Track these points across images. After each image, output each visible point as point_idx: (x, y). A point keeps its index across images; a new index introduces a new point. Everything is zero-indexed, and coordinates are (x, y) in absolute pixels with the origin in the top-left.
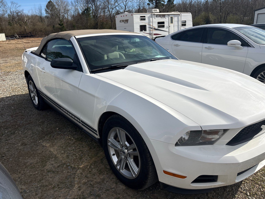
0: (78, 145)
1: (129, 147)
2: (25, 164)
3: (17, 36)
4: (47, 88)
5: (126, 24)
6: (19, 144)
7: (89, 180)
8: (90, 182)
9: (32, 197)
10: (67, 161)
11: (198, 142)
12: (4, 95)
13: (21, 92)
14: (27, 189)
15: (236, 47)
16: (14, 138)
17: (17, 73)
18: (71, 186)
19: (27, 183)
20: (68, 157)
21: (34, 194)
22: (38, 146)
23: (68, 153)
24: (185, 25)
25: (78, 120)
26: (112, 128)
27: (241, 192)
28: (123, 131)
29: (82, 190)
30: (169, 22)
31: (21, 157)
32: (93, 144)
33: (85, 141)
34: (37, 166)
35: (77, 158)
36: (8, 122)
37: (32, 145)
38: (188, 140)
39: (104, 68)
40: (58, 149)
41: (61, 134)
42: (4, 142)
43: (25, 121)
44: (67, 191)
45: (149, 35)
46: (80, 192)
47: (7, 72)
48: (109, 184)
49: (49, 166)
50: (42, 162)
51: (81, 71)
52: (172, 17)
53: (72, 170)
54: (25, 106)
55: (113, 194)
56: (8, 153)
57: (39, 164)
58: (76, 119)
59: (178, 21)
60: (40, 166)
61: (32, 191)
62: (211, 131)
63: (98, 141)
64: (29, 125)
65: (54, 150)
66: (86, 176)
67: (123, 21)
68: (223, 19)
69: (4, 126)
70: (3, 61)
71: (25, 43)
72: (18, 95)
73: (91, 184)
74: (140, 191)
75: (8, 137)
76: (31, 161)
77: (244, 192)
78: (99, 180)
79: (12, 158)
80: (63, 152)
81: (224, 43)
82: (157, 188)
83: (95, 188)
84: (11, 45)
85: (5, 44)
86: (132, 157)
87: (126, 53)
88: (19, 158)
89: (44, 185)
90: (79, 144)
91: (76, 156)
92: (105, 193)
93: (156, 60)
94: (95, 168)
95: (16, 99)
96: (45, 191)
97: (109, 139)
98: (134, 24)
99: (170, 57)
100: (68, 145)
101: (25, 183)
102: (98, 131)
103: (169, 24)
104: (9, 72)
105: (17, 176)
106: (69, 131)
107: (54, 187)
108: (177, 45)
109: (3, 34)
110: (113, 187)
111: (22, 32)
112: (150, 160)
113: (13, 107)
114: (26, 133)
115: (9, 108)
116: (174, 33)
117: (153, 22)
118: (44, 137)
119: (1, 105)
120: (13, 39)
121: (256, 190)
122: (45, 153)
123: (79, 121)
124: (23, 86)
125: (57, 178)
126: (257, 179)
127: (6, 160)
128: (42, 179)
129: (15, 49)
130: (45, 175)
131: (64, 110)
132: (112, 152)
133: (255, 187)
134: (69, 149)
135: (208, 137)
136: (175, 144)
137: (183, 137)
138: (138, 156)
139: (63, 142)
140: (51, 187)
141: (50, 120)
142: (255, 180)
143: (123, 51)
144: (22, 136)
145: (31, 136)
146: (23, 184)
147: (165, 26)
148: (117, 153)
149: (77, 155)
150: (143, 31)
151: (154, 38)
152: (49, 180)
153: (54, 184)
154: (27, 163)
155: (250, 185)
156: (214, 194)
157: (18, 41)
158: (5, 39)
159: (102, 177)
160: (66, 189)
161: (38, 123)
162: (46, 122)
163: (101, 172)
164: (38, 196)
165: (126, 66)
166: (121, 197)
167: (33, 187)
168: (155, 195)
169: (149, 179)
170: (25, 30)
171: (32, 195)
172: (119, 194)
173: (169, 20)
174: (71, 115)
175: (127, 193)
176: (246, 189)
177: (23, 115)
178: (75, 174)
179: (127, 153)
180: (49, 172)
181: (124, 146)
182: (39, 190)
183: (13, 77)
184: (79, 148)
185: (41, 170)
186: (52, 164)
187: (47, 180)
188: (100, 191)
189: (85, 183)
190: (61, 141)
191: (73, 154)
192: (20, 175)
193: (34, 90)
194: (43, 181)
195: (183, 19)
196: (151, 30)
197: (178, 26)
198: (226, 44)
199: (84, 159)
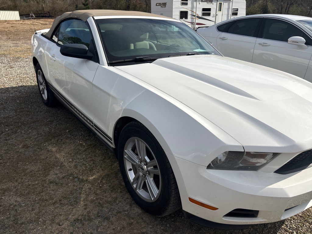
0: (89, 153)
1: (149, 162)
2: (24, 170)
3: (33, 15)
4: (57, 81)
5: (164, 9)
6: (20, 146)
7: (98, 197)
8: (99, 200)
9: (28, 212)
10: (74, 172)
11: (237, 166)
12: (10, 84)
13: (30, 83)
14: (23, 202)
15: (298, 46)
16: (15, 138)
17: (27, 59)
18: (76, 203)
19: (24, 194)
20: (76, 166)
21: (30, 209)
22: (42, 150)
23: (76, 161)
24: (236, 14)
25: (90, 122)
26: (130, 137)
27: (286, 231)
28: (144, 143)
29: (88, 210)
30: (216, 9)
31: (21, 162)
32: (108, 154)
33: (99, 148)
34: (38, 175)
35: (87, 169)
36: (11, 118)
37: (35, 148)
38: (224, 162)
39: (126, 60)
40: (66, 156)
41: (72, 138)
42: (2, 142)
43: (31, 119)
44: (70, 209)
45: (190, 24)
46: (86, 212)
47: (17, 58)
48: (122, 205)
49: (52, 176)
50: (45, 170)
51: (97, 62)
52: (221, 3)
53: (80, 183)
54: (33, 100)
55: (125, 217)
56: (5, 155)
57: (41, 172)
58: (89, 121)
59: (228, 9)
60: (42, 175)
61: (28, 205)
62: (256, 153)
63: (112, 151)
64: (35, 123)
65: (61, 157)
66: (94, 193)
67: (160, 4)
68: (284, 10)
69: (5, 123)
70: (14, 44)
71: (41, 24)
72: (26, 86)
73: (99, 203)
74: (159, 218)
75: (8, 137)
76: (33, 168)
77: (290, 230)
78: (110, 199)
79: (10, 162)
80: (71, 160)
81: (284, 39)
82: (180, 215)
83: (105, 208)
84: (25, 26)
85: (19, 24)
86: (152, 175)
87: (158, 43)
88: (18, 163)
89: (43, 199)
90: (91, 151)
91: (86, 167)
92: (115, 215)
93: (194, 54)
94: (107, 184)
95: (23, 91)
96: (43, 207)
97: (125, 151)
98: (173, 9)
99: (213, 52)
100: (78, 152)
101: (21, 195)
102: (113, 139)
103: (216, 12)
104: (18, 58)
105: (13, 185)
106: (81, 135)
107: (55, 202)
108: (223, 39)
109: (17, 12)
110: (126, 209)
111: (40, 10)
112: (173, 183)
113: (18, 100)
114: (30, 133)
115: (14, 101)
116: (222, 22)
117: (197, 8)
118: (51, 140)
119: (5, 97)
120: (28, 19)
121: (305, 230)
122: (50, 159)
123: (92, 124)
124: (33, 76)
125: (60, 191)
126: (308, 215)
127: (2, 164)
128: (42, 192)
129: (28, 31)
130: (46, 187)
131: (75, 109)
132: (128, 166)
133: (305, 226)
134: (79, 157)
135: (251, 161)
136: (207, 167)
137: (219, 158)
138: (158, 176)
139: (72, 148)
140: (52, 202)
141: (60, 120)
142: (305, 217)
143: (155, 41)
144: (25, 136)
145: (36, 137)
146: (19, 195)
147: (211, 15)
148: (135, 169)
149: (87, 165)
150: (184, 18)
151: (196, 28)
152: (50, 193)
153: (56, 199)
154: (26, 169)
155: (298, 223)
156: (252, 230)
157: (34, 22)
158: (19, 18)
159: (114, 196)
160: (69, 206)
161: (45, 122)
162: (55, 121)
163: (113, 189)
164: (34, 212)
165: (155, 60)
166: (135, 222)
167: (30, 200)
168: (178, 224)
169: (171, 205)
170: (43, 8)
171: (28, 210)
172: (133, 219)
173: (217, 7)
174: (83, 116)
175: (142, 219)
176: (293, 227)
177: (29, 111)
178: (82, 188)
179: (146, 170)
180: (51, 183)
181: (144, 161)
182: (37, 205)
183: (22, 64)
184: (91, 157)
185: (42, 180)
186: (57, 174)
187: (48, 193)
188: (110, 213)
189: (92, 201)
190: (70, 146)
191: (83, 164)
192: (16, 184)
193: (43, 82)
194: (43, 194)
195: (235, 7)
196: (193, 19)
197: (228, 14)
198: (287, 41)
199: (95, 170)
